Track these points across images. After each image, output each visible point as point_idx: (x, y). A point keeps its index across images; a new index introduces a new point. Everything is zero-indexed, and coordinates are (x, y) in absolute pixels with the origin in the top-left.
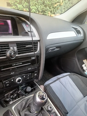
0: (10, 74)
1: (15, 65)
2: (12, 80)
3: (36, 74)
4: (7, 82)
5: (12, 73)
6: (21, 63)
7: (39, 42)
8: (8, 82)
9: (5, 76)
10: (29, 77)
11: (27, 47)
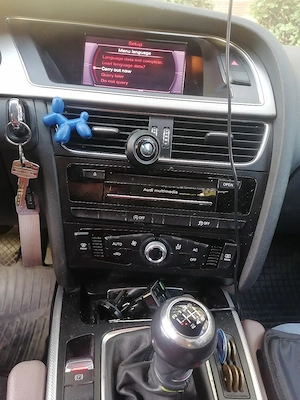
0: (131, 220)
1: (151, 190)
2: (134, 243)
3: (228, 257)
4: (116, 241)
5: (136, 217)
6: (174, 192)
7: (267, 127)
8: (121, 244)
9: (114, 218)
10: (195, 255)
11: (211, 137)
